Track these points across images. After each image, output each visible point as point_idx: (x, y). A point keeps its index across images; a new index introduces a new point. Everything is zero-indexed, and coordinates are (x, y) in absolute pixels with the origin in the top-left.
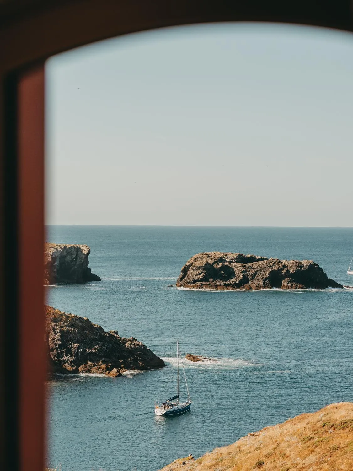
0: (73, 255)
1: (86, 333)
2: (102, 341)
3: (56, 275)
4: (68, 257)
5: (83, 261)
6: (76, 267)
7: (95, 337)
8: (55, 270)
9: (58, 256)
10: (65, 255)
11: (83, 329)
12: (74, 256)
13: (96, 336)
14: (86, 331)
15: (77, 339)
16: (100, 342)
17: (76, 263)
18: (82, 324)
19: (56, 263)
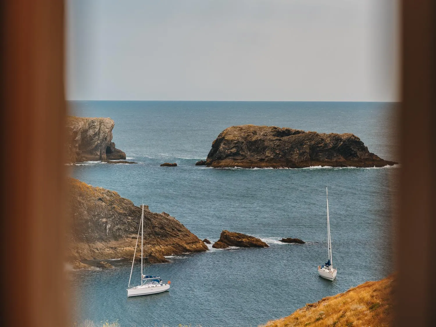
0: (95, 129)
1: (114, 208)
2: (132, 217)
3: (77, 150)
4: (91, 130)
5: (106, 135)
6: (99, 142)
7: (124, 212)
8: (77, 145)
9: (79, 130)
10: (87, 128)
11: (112, 203)
12: (97, 130)
13: (126, 210)
14: (114, 206)
15: (105, 214)
16: (129, 218)
17: (99, 137)
18: (110, 198)
19: (77, 138)
